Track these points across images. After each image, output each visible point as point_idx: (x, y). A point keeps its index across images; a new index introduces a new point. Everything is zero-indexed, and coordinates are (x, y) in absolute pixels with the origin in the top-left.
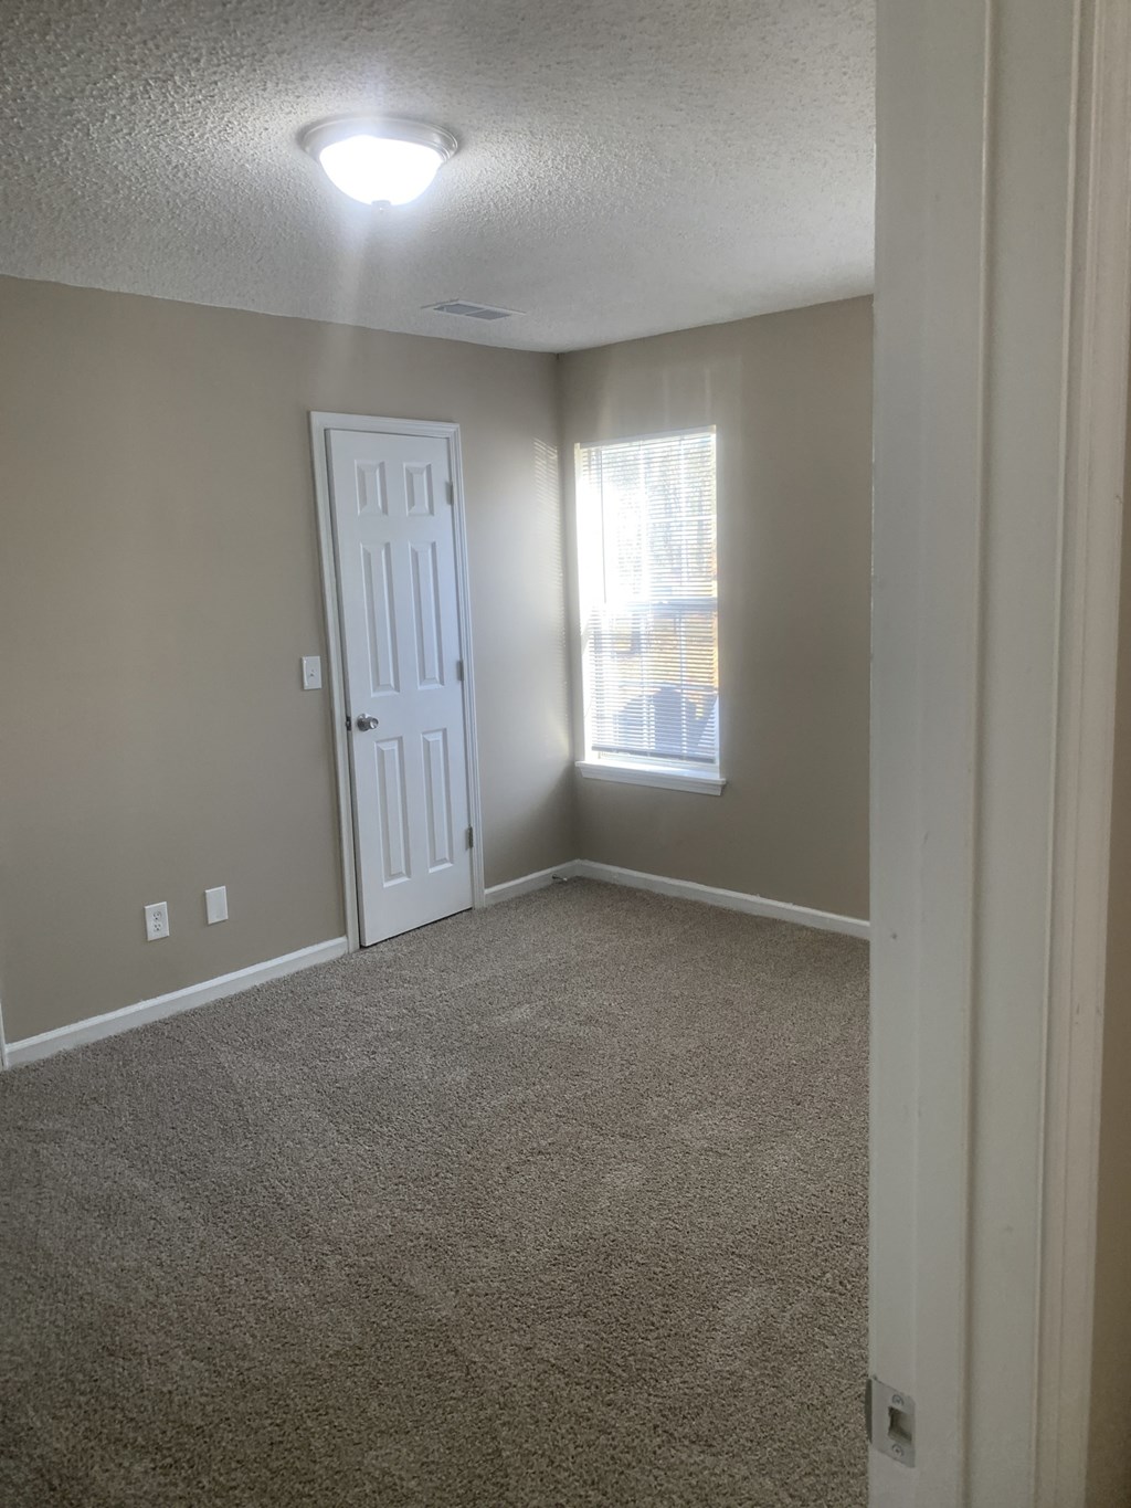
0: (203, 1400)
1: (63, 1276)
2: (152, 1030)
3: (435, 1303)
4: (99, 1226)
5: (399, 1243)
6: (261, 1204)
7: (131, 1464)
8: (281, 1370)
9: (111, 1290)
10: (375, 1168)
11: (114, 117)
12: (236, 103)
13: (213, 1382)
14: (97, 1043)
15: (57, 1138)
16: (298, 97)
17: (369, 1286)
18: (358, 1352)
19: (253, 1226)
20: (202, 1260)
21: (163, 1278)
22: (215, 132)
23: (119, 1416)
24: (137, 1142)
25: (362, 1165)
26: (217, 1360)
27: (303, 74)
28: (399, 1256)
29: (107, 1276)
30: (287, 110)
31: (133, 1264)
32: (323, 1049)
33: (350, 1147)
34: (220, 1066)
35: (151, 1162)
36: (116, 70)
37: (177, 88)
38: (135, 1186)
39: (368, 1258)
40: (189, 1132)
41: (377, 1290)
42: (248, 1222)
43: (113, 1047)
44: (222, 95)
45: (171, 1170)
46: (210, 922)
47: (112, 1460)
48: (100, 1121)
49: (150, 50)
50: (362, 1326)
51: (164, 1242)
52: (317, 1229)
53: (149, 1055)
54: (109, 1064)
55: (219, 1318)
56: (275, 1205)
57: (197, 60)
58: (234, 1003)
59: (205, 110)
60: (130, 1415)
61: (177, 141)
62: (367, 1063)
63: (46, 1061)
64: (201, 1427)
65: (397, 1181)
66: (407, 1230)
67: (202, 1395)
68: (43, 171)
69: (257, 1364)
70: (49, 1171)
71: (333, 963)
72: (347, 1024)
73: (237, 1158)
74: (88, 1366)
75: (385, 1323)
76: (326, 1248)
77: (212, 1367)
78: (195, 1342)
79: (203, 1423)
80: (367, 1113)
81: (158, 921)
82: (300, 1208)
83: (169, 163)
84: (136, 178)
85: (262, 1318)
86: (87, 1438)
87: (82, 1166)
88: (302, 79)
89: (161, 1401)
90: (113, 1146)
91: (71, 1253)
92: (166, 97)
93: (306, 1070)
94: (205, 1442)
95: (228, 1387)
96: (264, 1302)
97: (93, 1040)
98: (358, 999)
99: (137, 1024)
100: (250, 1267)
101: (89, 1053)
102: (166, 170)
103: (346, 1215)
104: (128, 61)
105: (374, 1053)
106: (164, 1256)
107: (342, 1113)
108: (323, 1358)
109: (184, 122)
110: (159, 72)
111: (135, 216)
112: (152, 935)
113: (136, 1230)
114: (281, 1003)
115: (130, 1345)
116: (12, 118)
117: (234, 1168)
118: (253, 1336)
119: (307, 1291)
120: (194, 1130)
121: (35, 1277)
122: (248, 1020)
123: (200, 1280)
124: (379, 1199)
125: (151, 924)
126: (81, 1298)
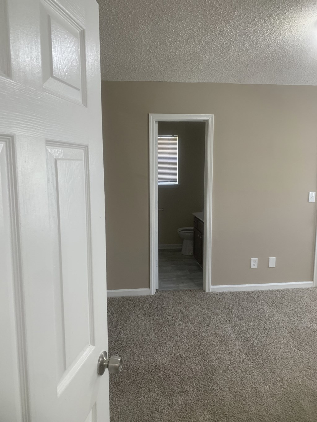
0: (230, 407)
1: (206, 353)
2: (248, 293)
3: (308, 415)
4: (219, 343)
5: (303, 389)
6: (263, 356)
7: (206, 414)
8: (253, 410)
9: (216, 362)
10: (302, 360)
11: (257, 32)
12: (293, 18)
13: (234, 403)
14: (233, 292)
15: (216, 314)
16: (313, 11)
17: (288, 398)
18: (278, 417)
19: (259, 362)
20: (242, 365)
21: (230, 366)
22: (287, 30)
23: (208, 399)
24: (235, 323)
25: (298, 357)
26: (237, 397)
27: (314, 3)
28: (301, 393)
29: (216, 358)
30: (310, 16)
31: (224, 358)
32: (296, 315)
33: (295, 350)
34: (264, 309)
35: (237, 331)
36: (255, 17)
37: (274, 18)
38: (231, 335)
39: (290, 388)
40: (249, 326)
41: (290, 400)
42: (258, 360)
43: (237, 295)
44: (288, 16)
45: (241, 335)
46: (270, 267)
47: (202, 411)
48: (228, 314)
49: (264, 8)
50: (282, 410)
51: (233, 355)
52: (277, 371)
53: (245, 300)
54: (235, 299)
55: (241, 385)
56: (267, 358)
57: (279, 7)
58: (273, 292)
59: (283, 23)
60: (210, 401)
61: (276, 35)
62: (309, 324)
63: (220, 293)
64: (227, 415)
65: (308, 367)
66: (306, 385)
67: (230, 405)
68: (241, 52)
69: (247, 404)
70: (212, 323)
71: (307, 289)
72: (306, 309)
73: (260, 339)
74: (205, 380)
75: (290, 413)
76: (278, 379)
77: (235, 398)
78: (233, 389)
79: (227, 414)
80: (304, 341)
81: (254, 263)
82: (274, 362)
83: (275, 42)
84: (266, 49)
85: (253, 391)
86: (198, 401)
87: (220, 325)
88: (314, 4)
89: (219, 401)
90: (229, 322)
91: (210, 347)
92: (271, 22)
93: (289, 319)
94: (226, 420)
95: (237, 407)
96: (255, 386)
97: (233, 291)
98: (312, 303)
99: (245, 290)
100: (254, 374)
101: (231, 294)
102: (274, 45)
103: (288, 371)
104: (258, 14)
105: (312, 322)
106: (232, 359)
107: (296, 337)
108: (267, 413)
109: (278, 29)
110: (268, 14)
111: (268, 61)
112: (252, 266)
113: (227, 348)
114: (287, 296)
115: (216, 380)
116: (231, 39)
117: (258, 342)
118: (249, 396)
119: (268, 389)
120: (251, 326)
121: (200, 350)
122: (276, 298)
123: (239, 371)
124: (300, 370)
125: (252, 263)
126: (209, 361)
